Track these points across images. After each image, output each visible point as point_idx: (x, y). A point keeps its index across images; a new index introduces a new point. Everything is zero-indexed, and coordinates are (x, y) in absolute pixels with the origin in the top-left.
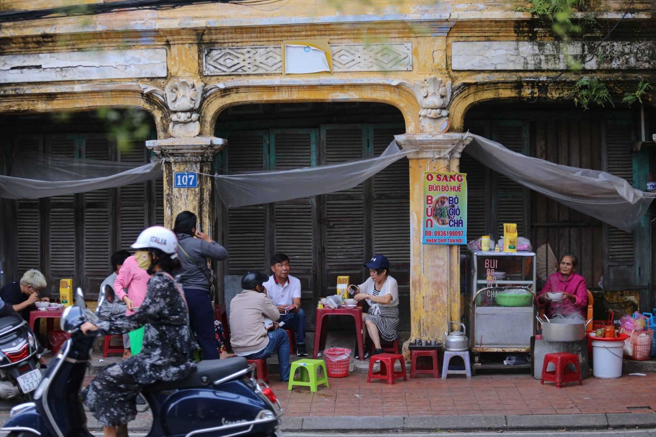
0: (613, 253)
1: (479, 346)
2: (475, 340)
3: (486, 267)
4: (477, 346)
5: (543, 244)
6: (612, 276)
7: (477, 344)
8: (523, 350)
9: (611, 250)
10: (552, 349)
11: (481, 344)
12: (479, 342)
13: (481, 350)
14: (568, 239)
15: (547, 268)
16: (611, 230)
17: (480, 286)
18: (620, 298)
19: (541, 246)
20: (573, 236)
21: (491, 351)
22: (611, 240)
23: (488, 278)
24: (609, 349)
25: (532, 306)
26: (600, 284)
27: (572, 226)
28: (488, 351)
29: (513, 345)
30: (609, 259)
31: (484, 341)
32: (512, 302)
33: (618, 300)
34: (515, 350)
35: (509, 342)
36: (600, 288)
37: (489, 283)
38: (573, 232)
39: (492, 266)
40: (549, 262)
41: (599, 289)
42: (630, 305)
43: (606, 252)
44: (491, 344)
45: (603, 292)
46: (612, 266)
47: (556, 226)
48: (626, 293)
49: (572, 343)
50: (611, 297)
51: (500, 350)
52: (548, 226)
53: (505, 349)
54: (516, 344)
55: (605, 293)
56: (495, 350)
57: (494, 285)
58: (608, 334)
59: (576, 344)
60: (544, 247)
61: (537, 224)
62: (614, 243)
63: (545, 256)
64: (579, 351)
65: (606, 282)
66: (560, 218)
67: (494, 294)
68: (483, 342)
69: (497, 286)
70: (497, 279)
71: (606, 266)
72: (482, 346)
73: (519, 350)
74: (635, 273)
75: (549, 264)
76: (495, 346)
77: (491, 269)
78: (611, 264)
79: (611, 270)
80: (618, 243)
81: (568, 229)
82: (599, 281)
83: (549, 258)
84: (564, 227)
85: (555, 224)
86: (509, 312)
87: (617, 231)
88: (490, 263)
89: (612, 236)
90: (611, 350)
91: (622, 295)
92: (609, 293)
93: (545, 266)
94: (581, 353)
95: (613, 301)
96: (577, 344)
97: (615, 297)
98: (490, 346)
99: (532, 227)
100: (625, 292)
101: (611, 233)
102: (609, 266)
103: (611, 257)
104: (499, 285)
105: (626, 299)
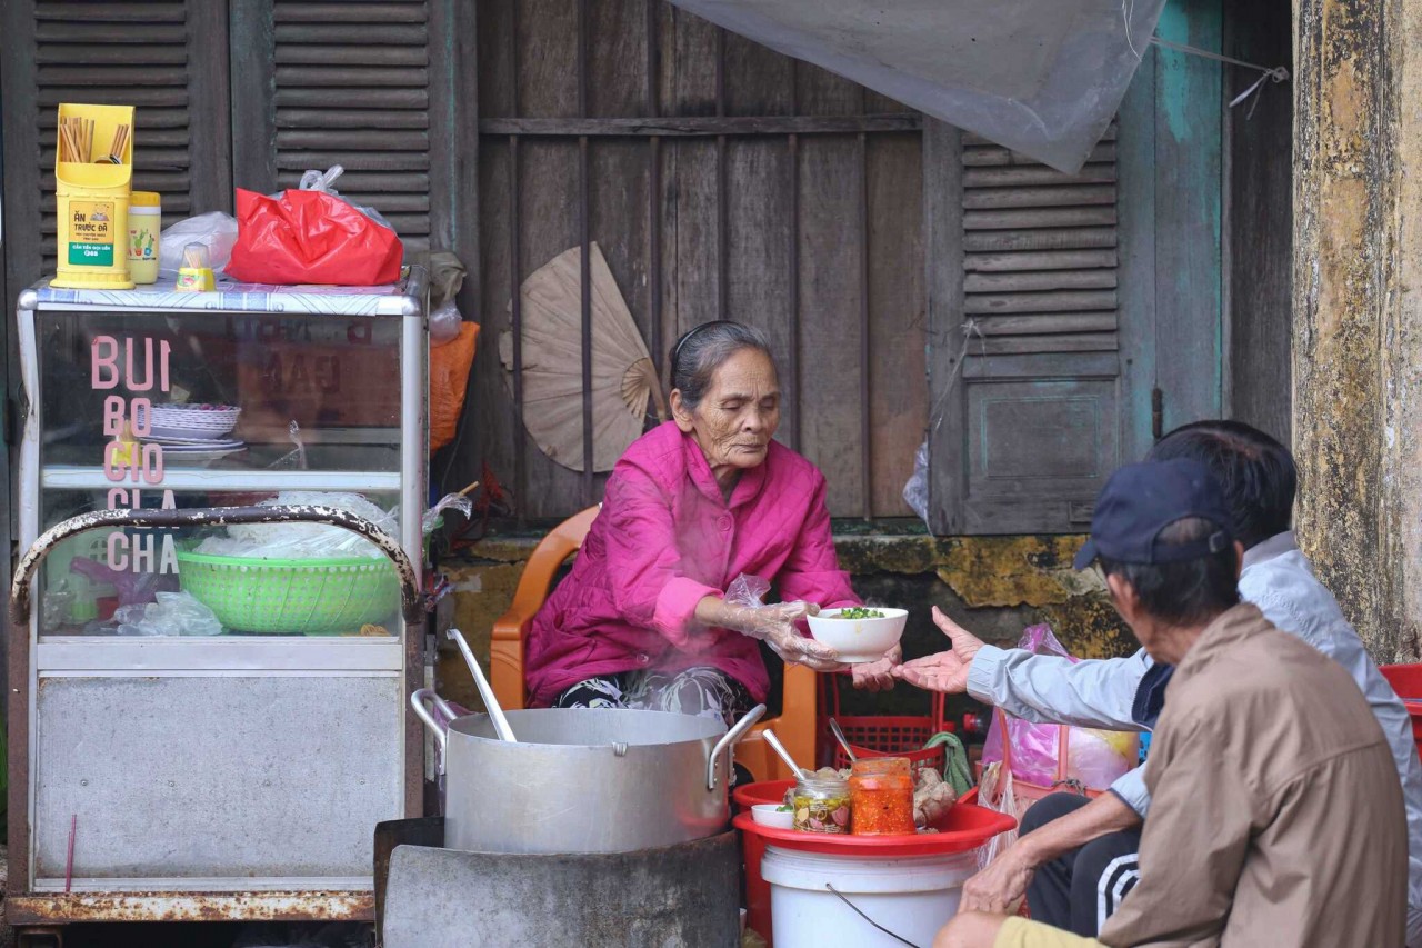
0: (985, 304)
1: (58, 886)
2: (34, 844)
3: (97, 384)
4: (41, 886)
5: (563, 248)
6: (983, 443)
7: (44, 874)
8: (338, 909)
9: (974, 283)
10: (489, 903)
11: (71, 874)
12: (59, 858)
13: (67, 908)
14: (714, 215)
15: (587, 389)
16: (971, 158)
17: (58, 504)
18: (1034, 579)
19: (550, 256)
20: (745, 200)
21: (130, 915)
22: (973, 220)
23: (113, 454)
24: (860, 903)
25: (396, 633)
26: (913, 493)
27: (741, 138)
28: (114, 914)
29: (277, 873)
30: (958, 334)
31: (91, 853)
32: (268, 603)
33: (1019, 588)
34: (285, 905)
35: (251, 857)
36: (914, 517)
37: (117, 487)
38: (751, 171)
39: (141, 378)
40: (597, 355)
41: (909, 520)
42: (1097, 625)
43: (947, 296)
44: (135, 872)
45: (931, 540)
46: (982, 380)
47: (637, 139)
48: (1072, 548)
49: (621, 865)
50: (980, 572)
51: (189, 909)
52: (592, 139)
53: (221, 902)
54: (299, 872)
55: (944, 547)
56: (157, 909)
57: (151, 498)
58: (869, 811)
59: (641, 874)
60: (566, 264)
61: (529, 126)
62: (991, 241)
63: (576, 318)
64: (666, 916)
65: (945, 481)
66: (667, 86)
67: (149, 553)
68: (81, 861)
69: (169, 502)
70: (169, 463)
71: (945, 384)
72: (79, 886)
73: (309, 908)
74: (1128, 425)
75: (597, 370)
76: (163, 884)
77: (128, 396)
78: (973, 368)
79: (980, 402)
80: (1024, 240)
81: (712, 153)
82: (907, 471)
83: (596, 332)
84: (691, 139)
85: (637, 122)
86: (249, 668)
87: (1011, 165)
88: (120, 363)
89: (981, 199)
90: (867, 906)
91: (1048, 560)
92: (964, 548)
93: (578, 384)
94: (678, 928)
95: (989, 593)
96: (652, 872)
97: (1004, 569)
98: (127, 884)
99: (489, 143)
100: (1063, 541)
101: (972, 178)
102: (966, 382)
103: (971, 324)
104: (186, 499)
105: (1071, 583)
